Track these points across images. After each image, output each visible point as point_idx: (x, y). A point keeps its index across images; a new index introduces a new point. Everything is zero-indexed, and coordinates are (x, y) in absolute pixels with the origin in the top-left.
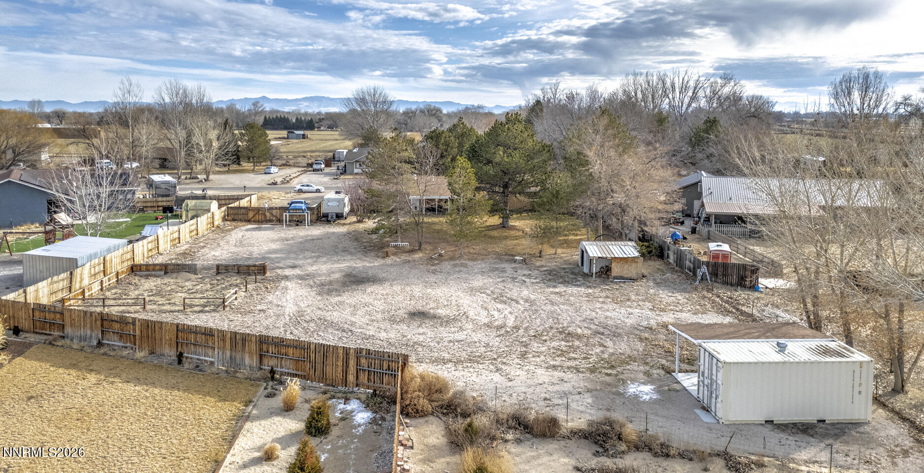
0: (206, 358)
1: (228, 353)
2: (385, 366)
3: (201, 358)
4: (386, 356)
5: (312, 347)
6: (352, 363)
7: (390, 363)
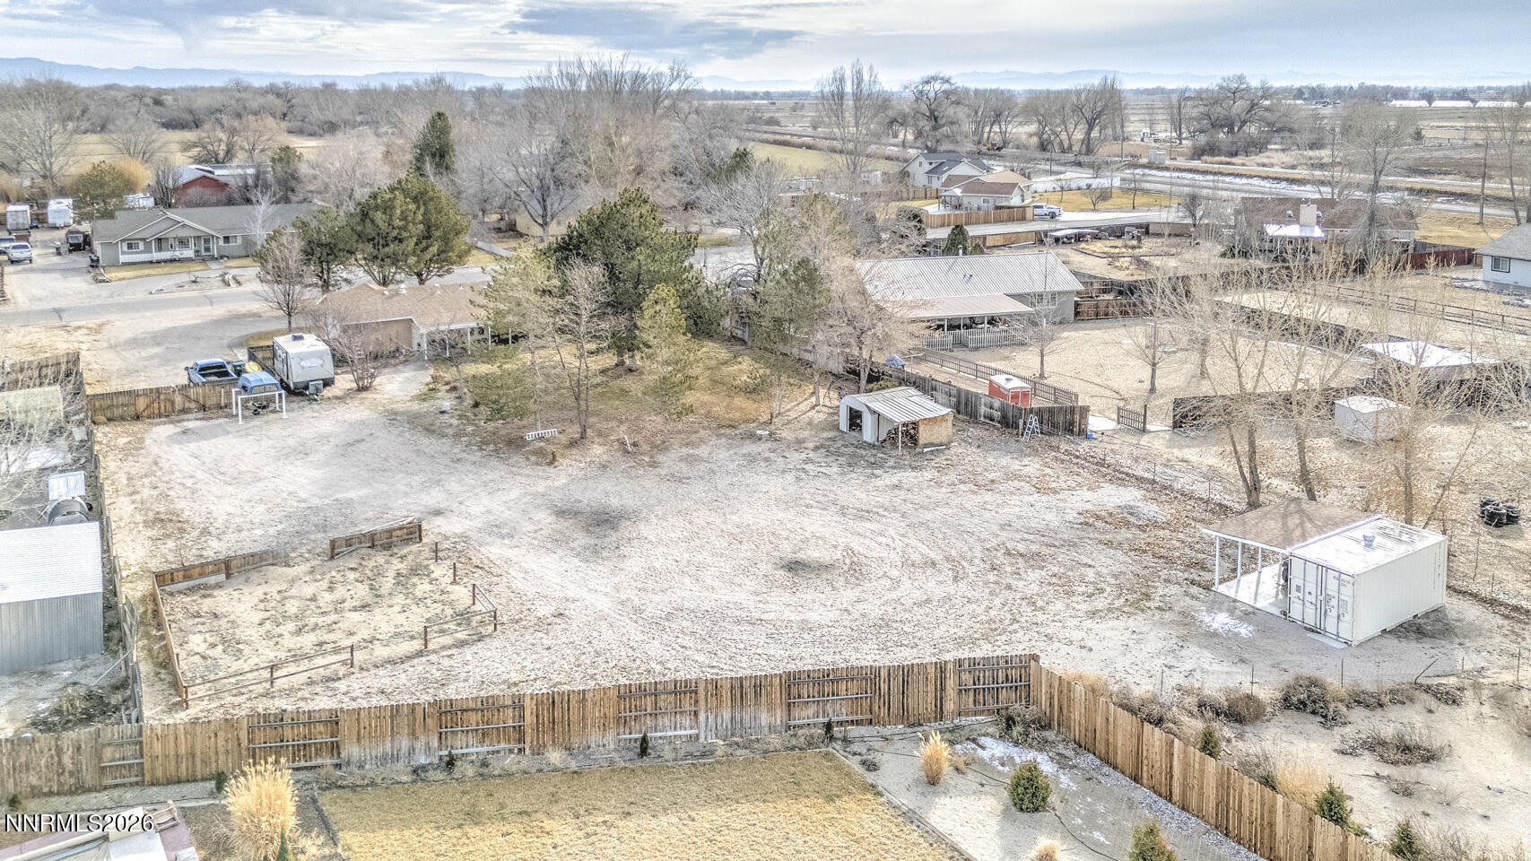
0: (679, 733)
1: (727, 715)
2: (1001, 677)
3: (669, 734)
4: (1002, 662)
5: (884, 673)
6: (951, 684)
7: (1009, 672)
